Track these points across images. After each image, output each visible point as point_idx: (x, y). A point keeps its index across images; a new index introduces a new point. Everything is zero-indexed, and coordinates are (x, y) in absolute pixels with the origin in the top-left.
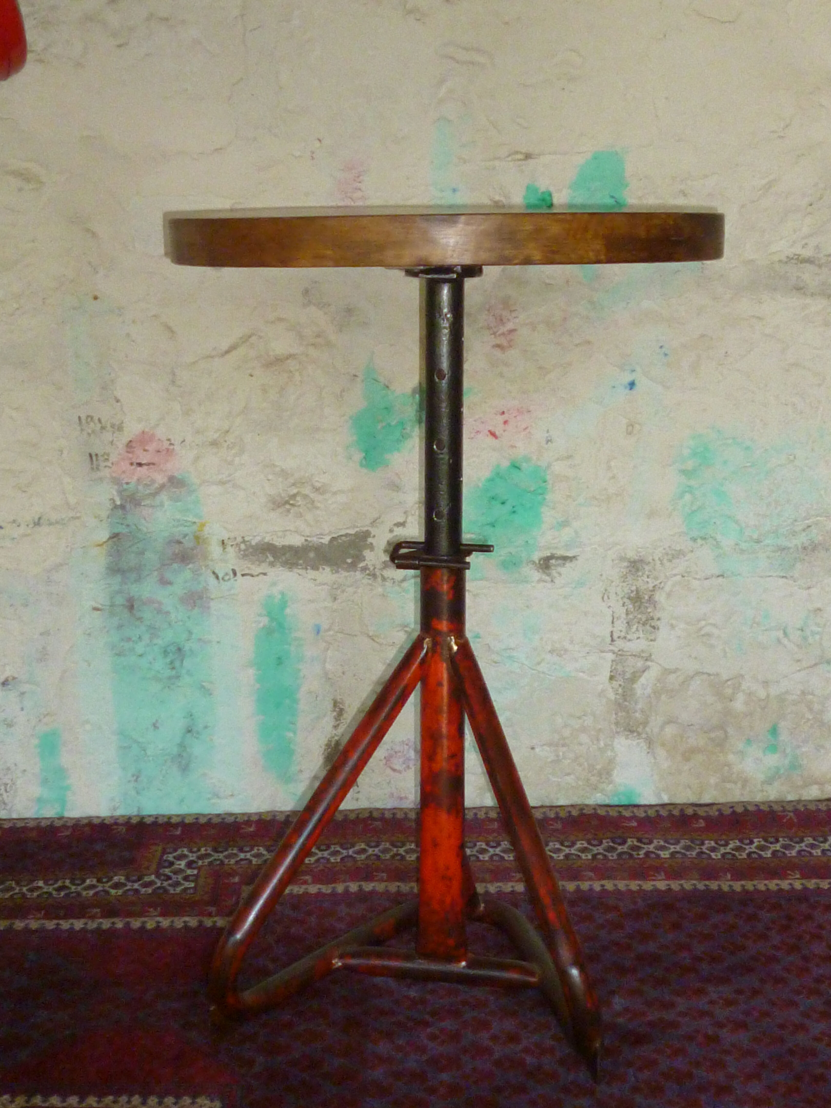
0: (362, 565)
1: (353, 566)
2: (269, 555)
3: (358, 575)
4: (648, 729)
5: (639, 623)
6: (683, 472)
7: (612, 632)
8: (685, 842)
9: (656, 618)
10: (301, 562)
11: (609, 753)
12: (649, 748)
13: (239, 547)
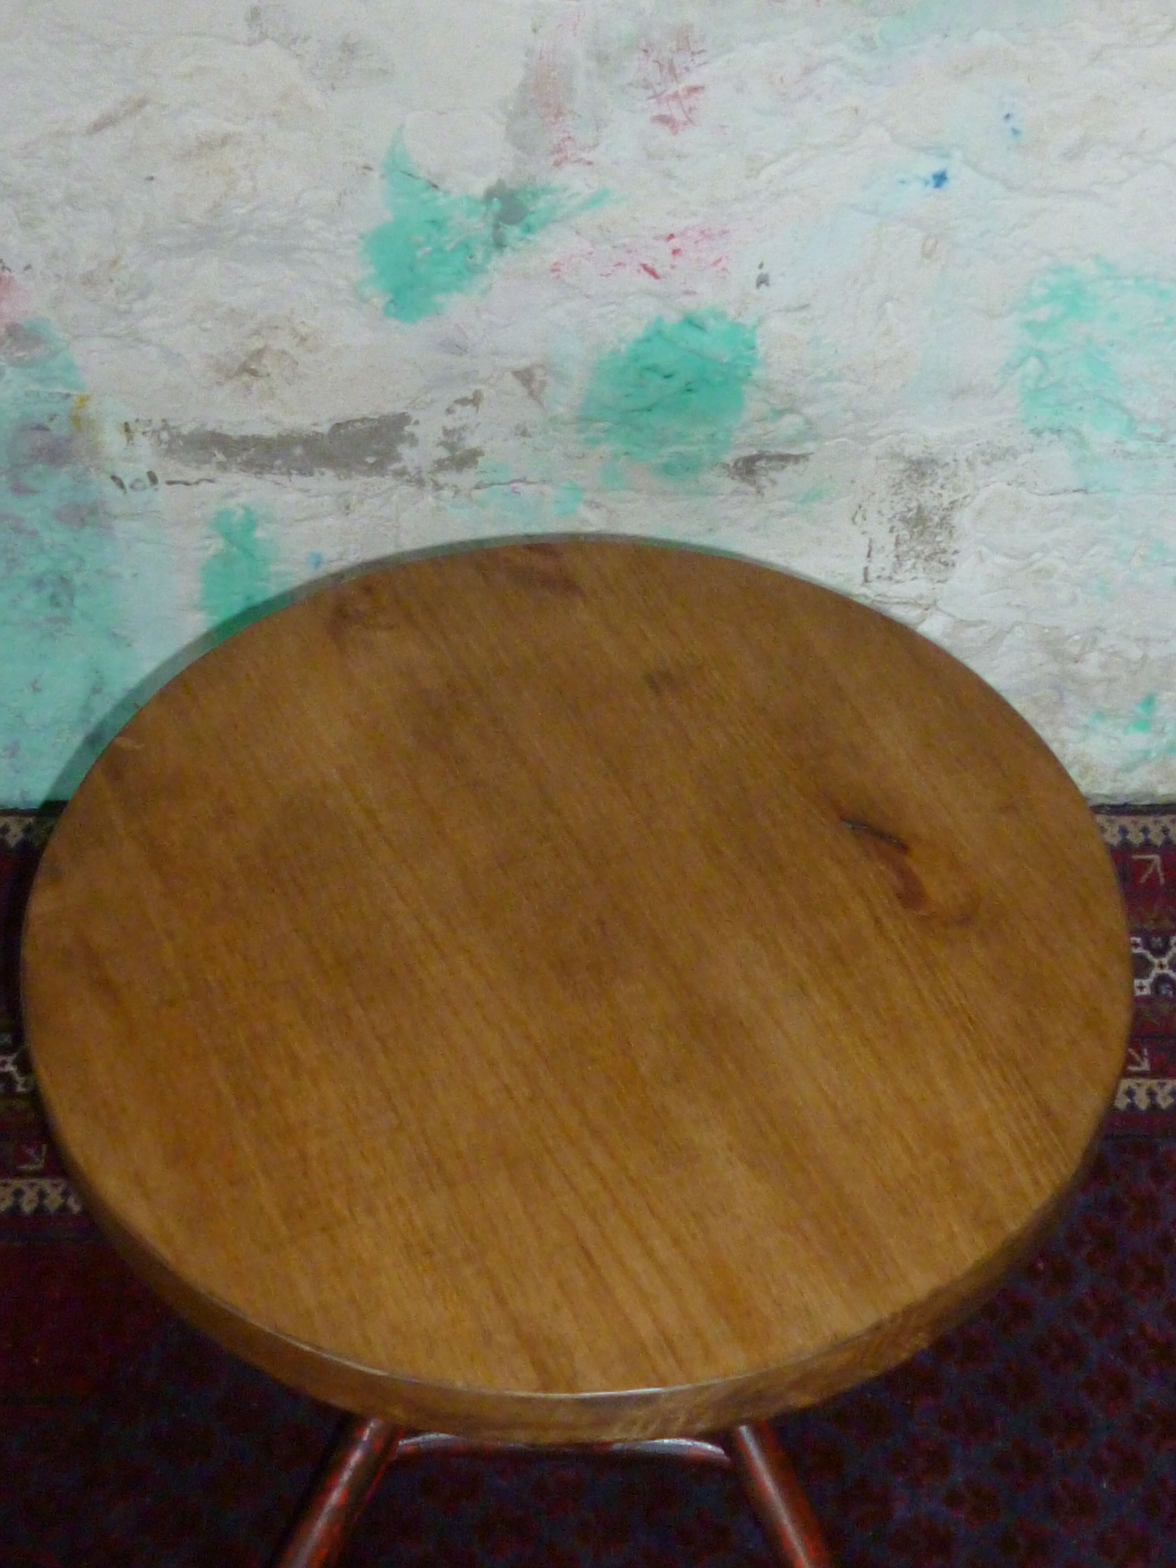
0: (396, 466)
1: (379, 468)
2: (216, 452)
3: (389, 481)
5: (918, 557)
6: (1028, 325)
7: (866, 569)
9: (951, 550)
10: (278, 462)
13: (158, 437)
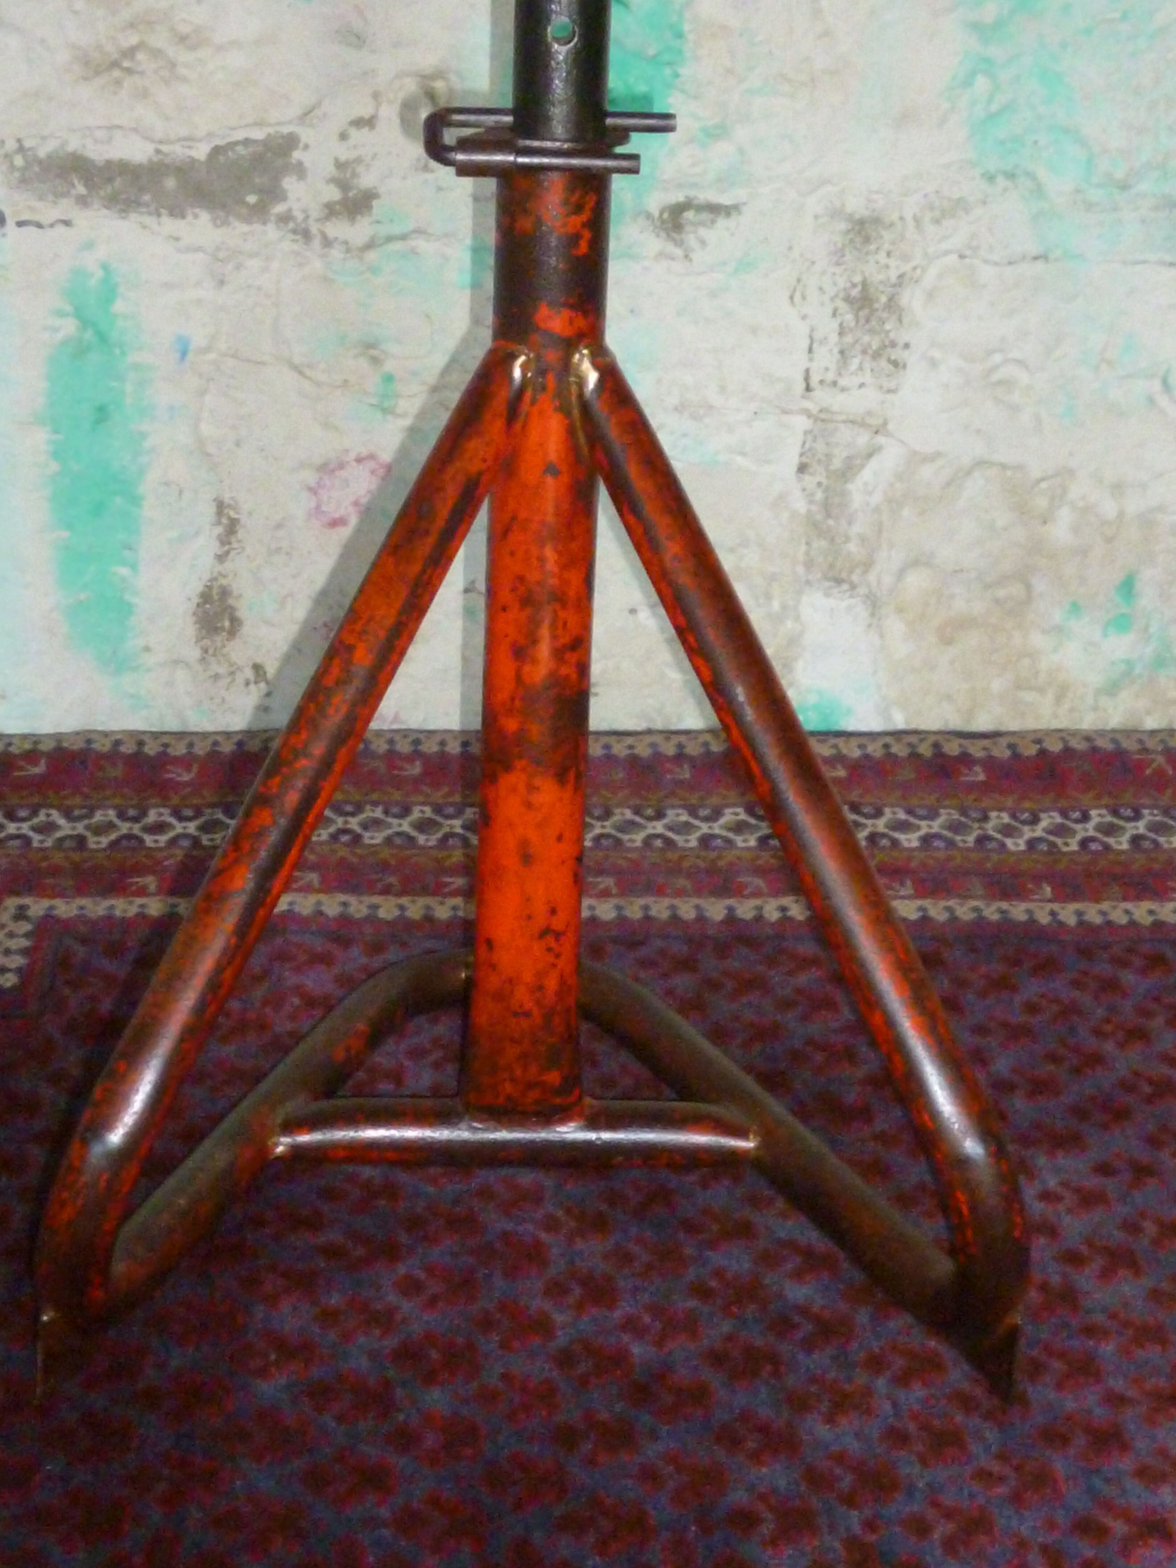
0: (279, 209)
1: (259, 212)
2: (76, 182)
3: (271, 232)
4: (872, 577)
5: (864, 352)
6: (976, 27)
7: (807, 371)
8: (949, 814)
9: (901, 343)
10: (147, 198)
11: (789, 624)
12: (873, 615)
13: (12, 163)
